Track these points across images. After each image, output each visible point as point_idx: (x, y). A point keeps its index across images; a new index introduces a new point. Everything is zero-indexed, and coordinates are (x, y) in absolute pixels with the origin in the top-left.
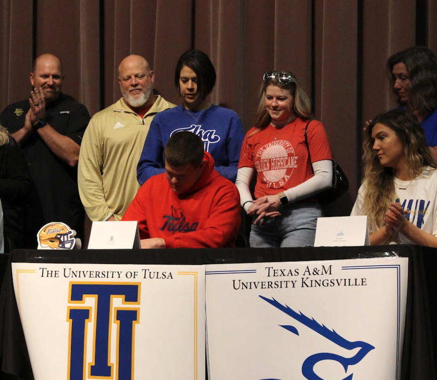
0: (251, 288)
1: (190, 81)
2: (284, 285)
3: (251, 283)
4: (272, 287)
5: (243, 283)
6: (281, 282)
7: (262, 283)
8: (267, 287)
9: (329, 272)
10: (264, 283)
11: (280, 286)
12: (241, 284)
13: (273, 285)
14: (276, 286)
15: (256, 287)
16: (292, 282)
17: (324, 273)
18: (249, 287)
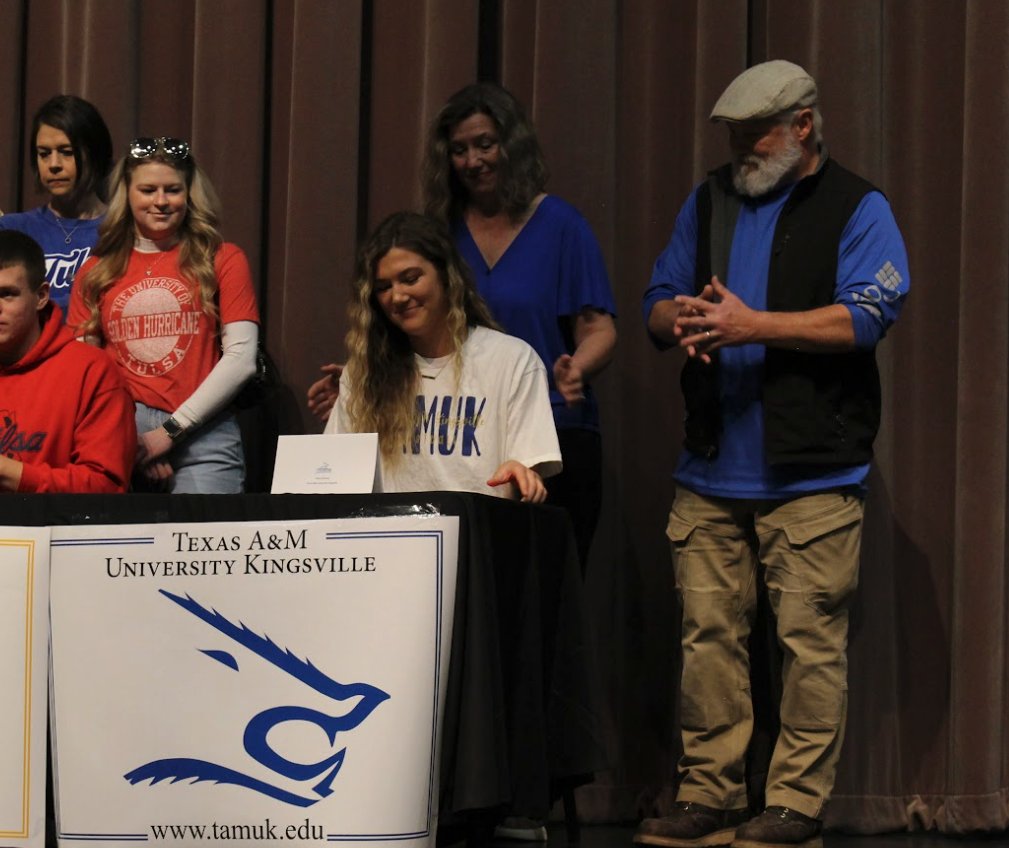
0: (142, 575)
1: (54, 153)
2: (210, 568)
3: (142, 564)
4: (185, 573)
5: (127, 565)
6: (204, 563)
7: (166, 564)
8: (176, 572)
9: (300, 544)
10: (169, 565)
11: (201, 571)
12: (123, 567)
13: (188, 569)
14: (194, 571)
15: (154, 574)
16: (226, 562)
17: (291, 544)
18: (138, 572)
